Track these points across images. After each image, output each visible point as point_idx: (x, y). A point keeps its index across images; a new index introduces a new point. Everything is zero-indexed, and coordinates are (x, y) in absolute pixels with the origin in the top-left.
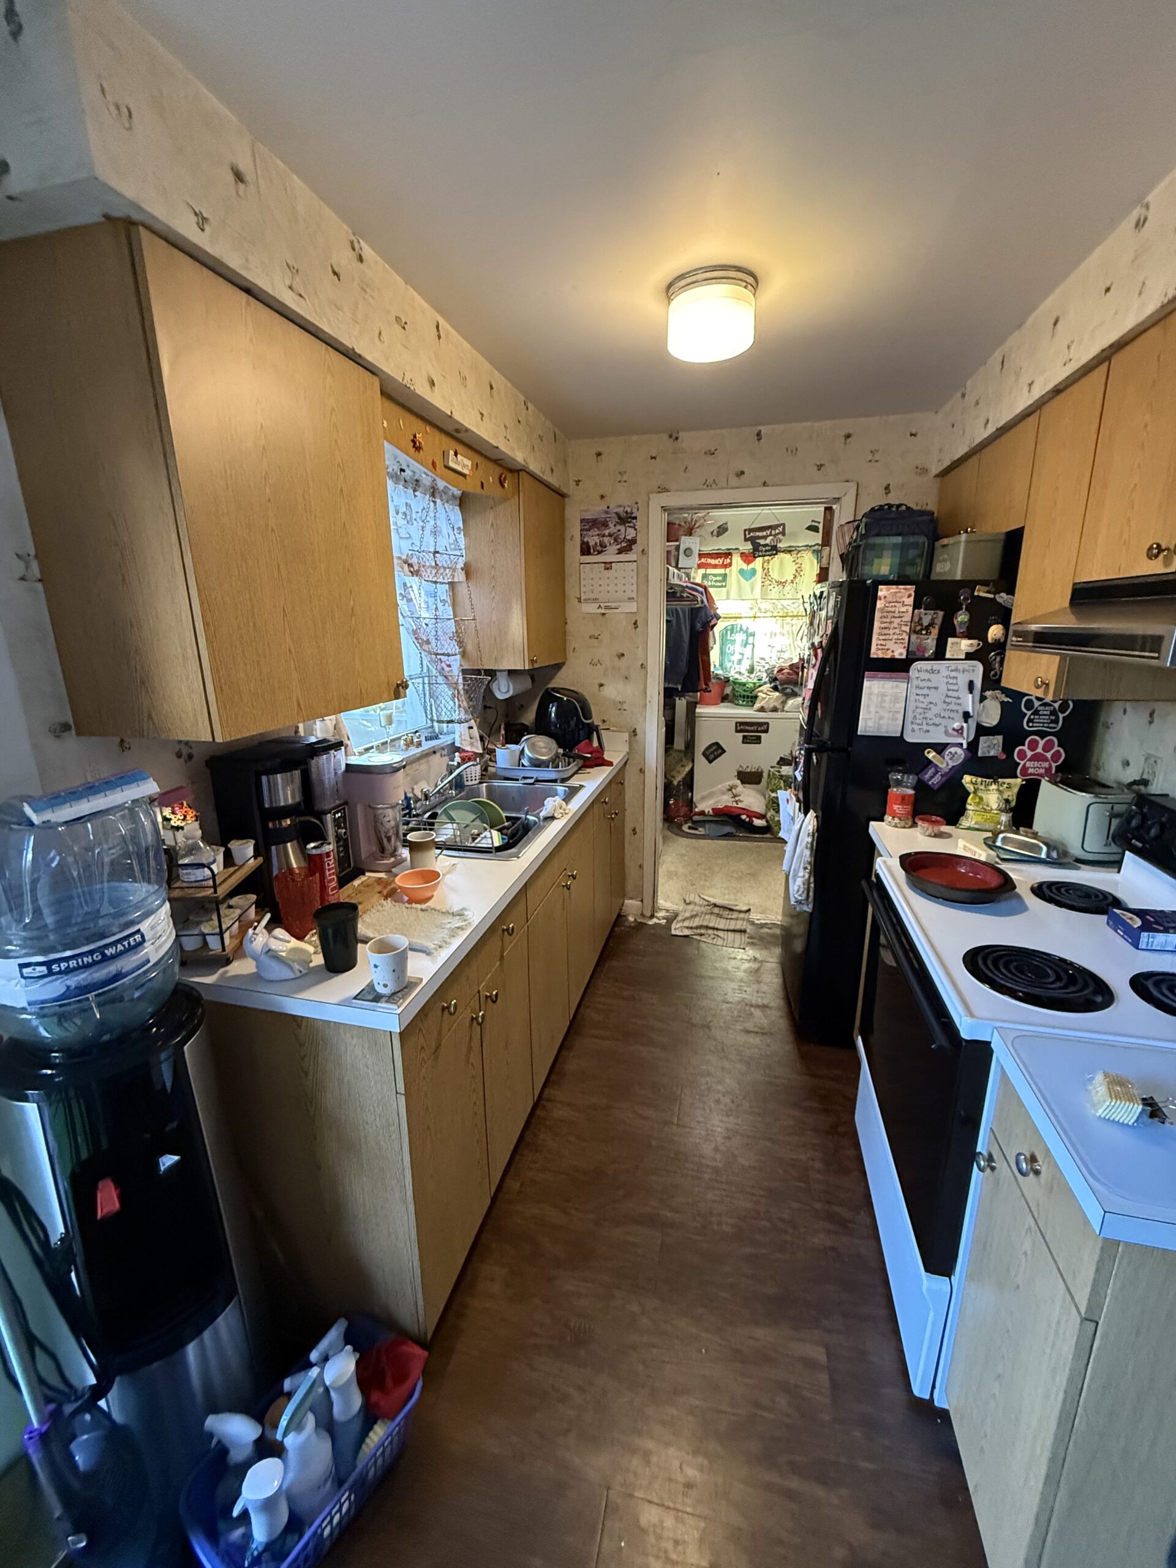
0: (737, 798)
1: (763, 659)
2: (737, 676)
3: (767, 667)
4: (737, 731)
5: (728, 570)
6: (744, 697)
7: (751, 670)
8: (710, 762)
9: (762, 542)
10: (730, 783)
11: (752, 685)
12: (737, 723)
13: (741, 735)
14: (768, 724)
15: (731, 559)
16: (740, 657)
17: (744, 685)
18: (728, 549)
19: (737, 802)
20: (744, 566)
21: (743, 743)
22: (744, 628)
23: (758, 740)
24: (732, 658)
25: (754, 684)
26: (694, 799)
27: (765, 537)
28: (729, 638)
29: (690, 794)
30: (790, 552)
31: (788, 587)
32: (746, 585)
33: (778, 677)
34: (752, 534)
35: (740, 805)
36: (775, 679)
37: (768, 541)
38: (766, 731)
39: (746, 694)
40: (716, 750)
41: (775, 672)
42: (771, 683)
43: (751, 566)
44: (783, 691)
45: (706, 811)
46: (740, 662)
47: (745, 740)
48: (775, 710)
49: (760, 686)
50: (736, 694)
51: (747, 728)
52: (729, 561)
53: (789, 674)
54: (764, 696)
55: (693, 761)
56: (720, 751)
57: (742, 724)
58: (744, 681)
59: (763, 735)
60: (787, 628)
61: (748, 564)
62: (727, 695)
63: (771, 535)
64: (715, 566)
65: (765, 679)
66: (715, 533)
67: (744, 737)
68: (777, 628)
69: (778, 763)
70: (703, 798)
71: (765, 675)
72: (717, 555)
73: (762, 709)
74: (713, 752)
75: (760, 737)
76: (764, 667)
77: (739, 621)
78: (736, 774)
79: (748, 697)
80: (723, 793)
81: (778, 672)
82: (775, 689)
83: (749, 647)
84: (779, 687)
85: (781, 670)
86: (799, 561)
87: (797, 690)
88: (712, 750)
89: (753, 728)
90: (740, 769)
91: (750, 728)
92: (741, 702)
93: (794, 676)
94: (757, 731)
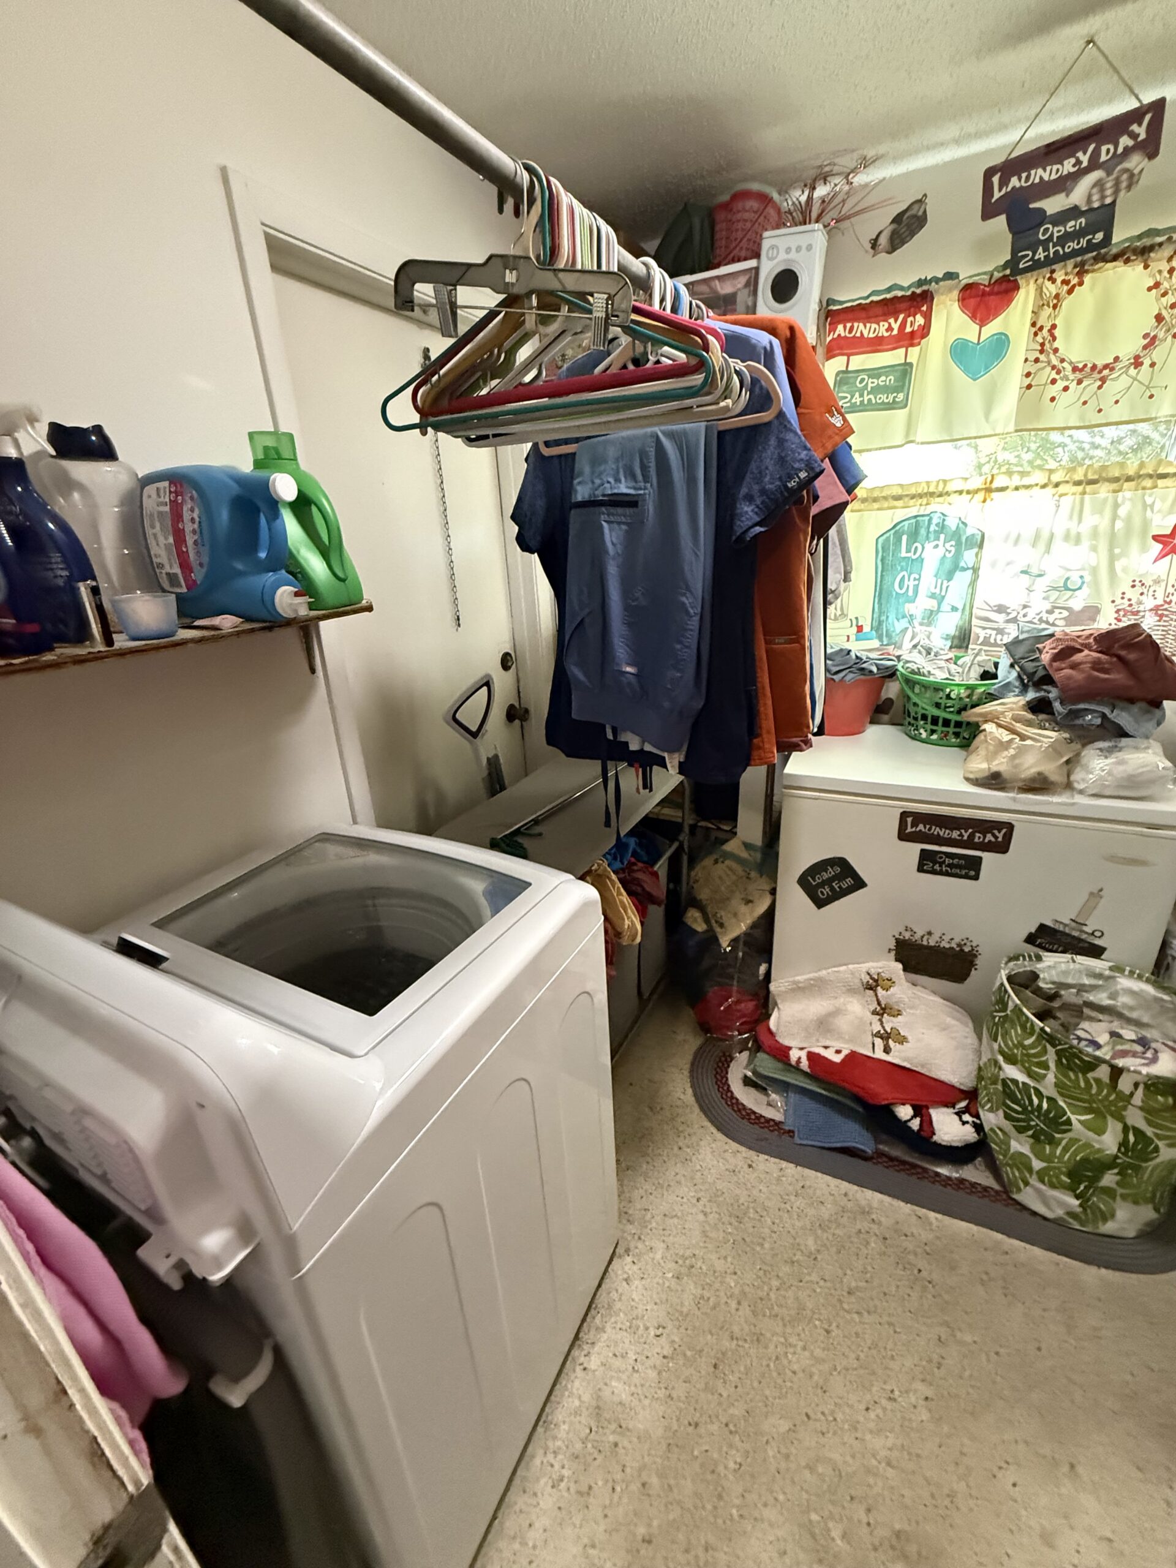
0: (889, 1023)
1: (1001, 609)
2: (918, 661)
3: (1012, 633)
4: (903, 836)
5: (914, 353)
6: (935, 721)
7: (962, 640)
8: (820, 903)
9: (1052, 205)
11: (963, 692)
12: (904, 815)
13: (915, 848)
14: (1010, 827)
15: (928, 317)
16: (933, 604)
17: (937, 688)
18: (921, 283)
19: (885, 1037)
20: (969, 330)
21: (921, 869)
22: (952, 524)
23: (970, 869)
24: (910, 608)
25: (971, 688)
26: (772, 987)
27: (1063, 184)
28: (904, 554)
29: (763, 969)
30: (1147, 253)
31: (1117, 384)
32: (970, 390)
33: (1056, 676)
34: (1014, 182)
36: (1047, 680)
37: (1078, 195)
38: (1002, 847)
39: (942, 714)
40: (839, 877)
41: (1046, 658)
42: (1026, 690)
43: (994, 327)
44: (1070, 723)
45: (794, 1055)
46: (930, 617)
47: (928, 863)
48: (1039, 785)
49: (991, 697)
50: (912, 709)
51: (936, 830)
52: (920, 320)
53: (1096, 665)
54: (1005, 736)
55: (773, 892)
56: (849, 881)
57: (920, 818)
58: (939, 676)
59: (987, 857)
60: (1090, 520)
61: (982, 324)
62: (889, 701)
63: (1094, 164)
64: (876, 345)
65: (1007, 674)
67: (924, 855)
68: (1060, 521)
69: (1030, 939)
70: (800, 990)
71: (1005, 661)
72: (887, 307)
73: (994, 781)
74: (829, 882)
75: (980, 858)
76: (1000, 631)
77: (937, 506)
78: (892, 944)
79: (947, 723)
80: (850, 991)
81: (1057, 657)
82: (1039, 707)
83: (962, 579)
84: (1057, 705)
85: (1066, 653)
87: (1122, 718)
88: (825, 876)
89: (955, 834)
90: (907, 935)
91: (944, 833)
92: (924, 735)
93: (1118, 677)
94: (969, 844)
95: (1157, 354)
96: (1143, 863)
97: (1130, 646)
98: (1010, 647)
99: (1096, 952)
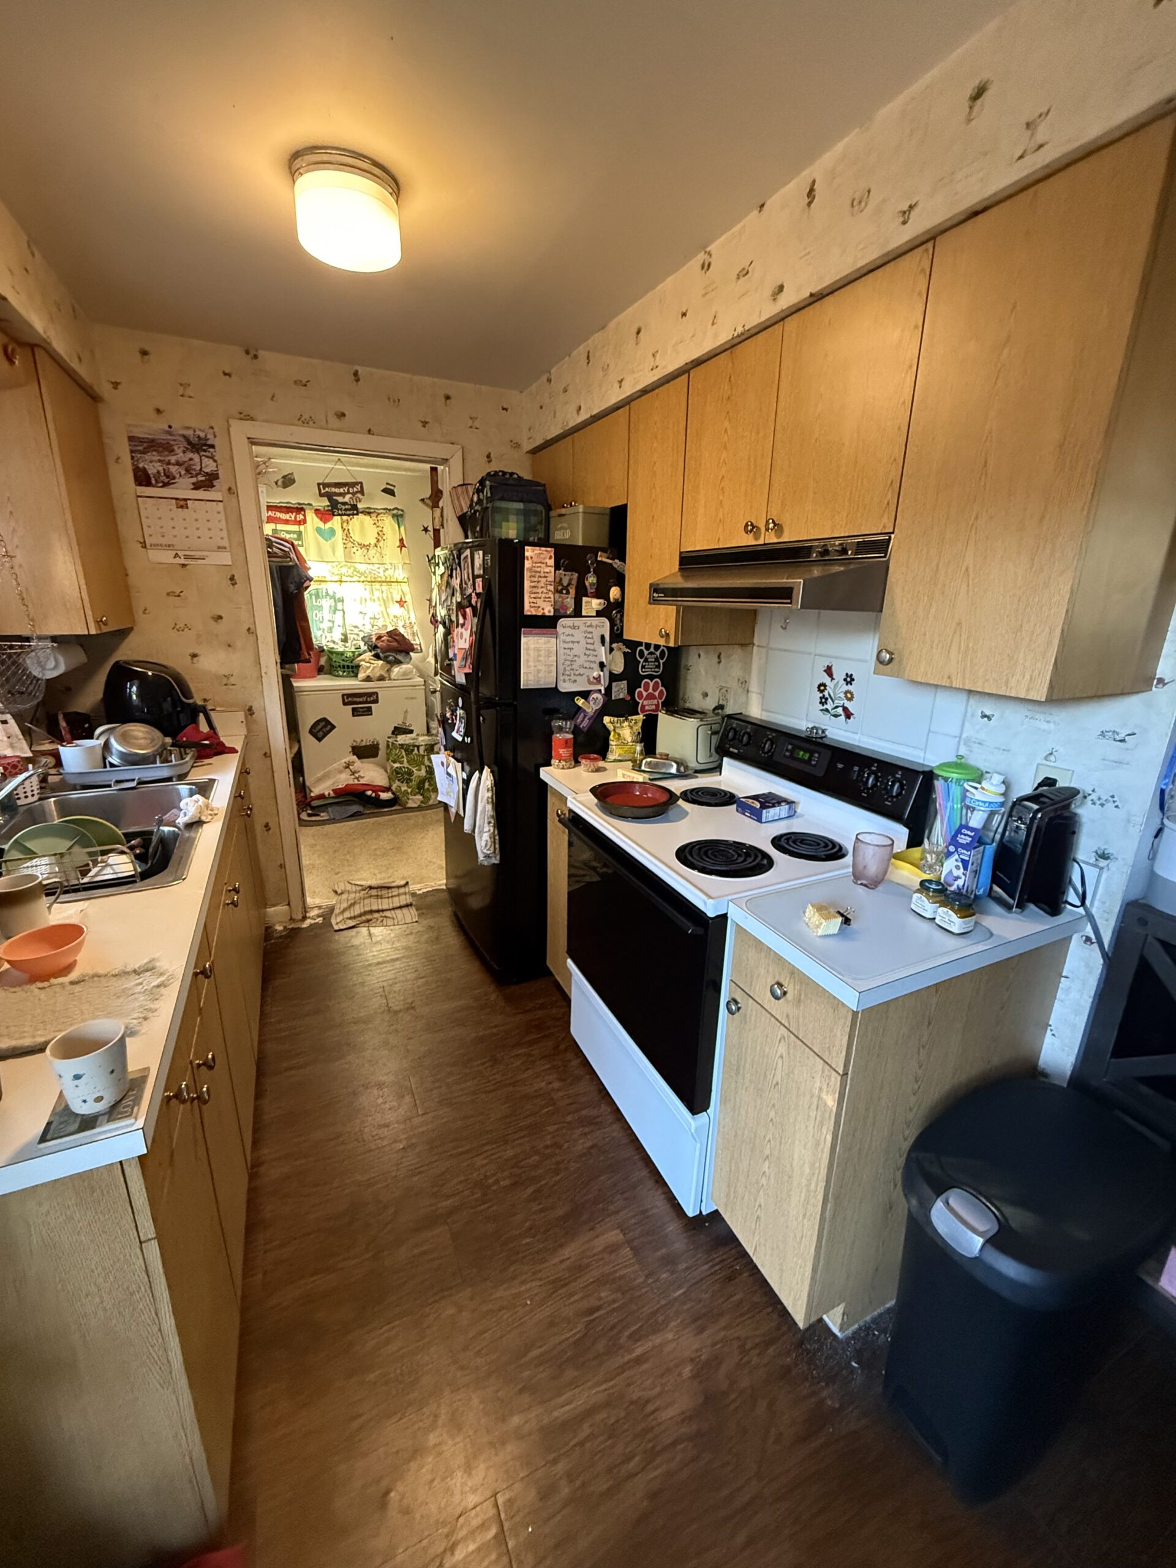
0: (357, 775)
1: (356, 627)
2: (331, 645)
3: (362, 635)
4: (345, 704)
5: (302, 528)
6: (344, 667)
7: (345, 640)
8: (320, 740)
9: (340, 499)
10: (346, 760)
11: (351, 654)
12: (343, 695)
13: (350, 707)
14: (377, 693)
15: (304, 515)
16: (330, 624)
17: (342, 654)
18: (299, 504)
19: (357, 778)
20: (321, 525)
21: (354, 716)
22: (331, 593)
23: (368, 712)
24: (322, 626)
25: (353, 652)
26: (307, 784)
27: (343, 495)
28: (314, 603)
29: (301, 779)
30: (369, 513)
31: (372, 551)
32: (326, 545)
33: (379, 645)
34: (327, 489)
35: (362, 781)
36: (375, 647)
37: (347, 498)
38: (376, 701)
39: (346, 664)
40: (325, 726)
41: (374, 640)
42: (370, 651)
43: (329, 525)
44: (385, 659)
45: (326, 793)
46: (330, 629)
47: (355, 713)
48: (381, 678)
49: (360, 655)
50: (334, 664)
51: (355, 699)
52: (302, 517)
53: (388, 641)
54: (368, 665)
55: (299, 742)
56: (329, 727)
57: (349, 695)
58: (340, 650)
59: (373, 705)
60: (377, 594)
61: (325, 523)
62: (322, 666)
63: (349, 493)
64: (287, 522)
65: (364, 647)
66: (280, 483)
67: (354, 710)
68: (367, 595)
69: (393, 733)
70: (320, 780)
71: (362, 644)
72: (288, 509)
73: (368, 679)
74: (321, 730)
75: (371, 707)
76: (358, 635)
77: (322, 585)
78: (350, 749)
79: (348, 667)
80: (341, 772)
81: (377, 639)
82: (377, 656)
83: (339, 614)
84: (381, 655)
85: (379, 638)
86: (380, 523)
87: (400, 657)
88: (320, 727)
89: (361, 700)
90: (355, 744)
91: (358, 700)
92: (341, 673)
93: (395, 644)
94: (366, 702)
95: (381, 544)
96: (414, 698)
97: (396, 635)
98: (363, 639)
99: (411, 732)
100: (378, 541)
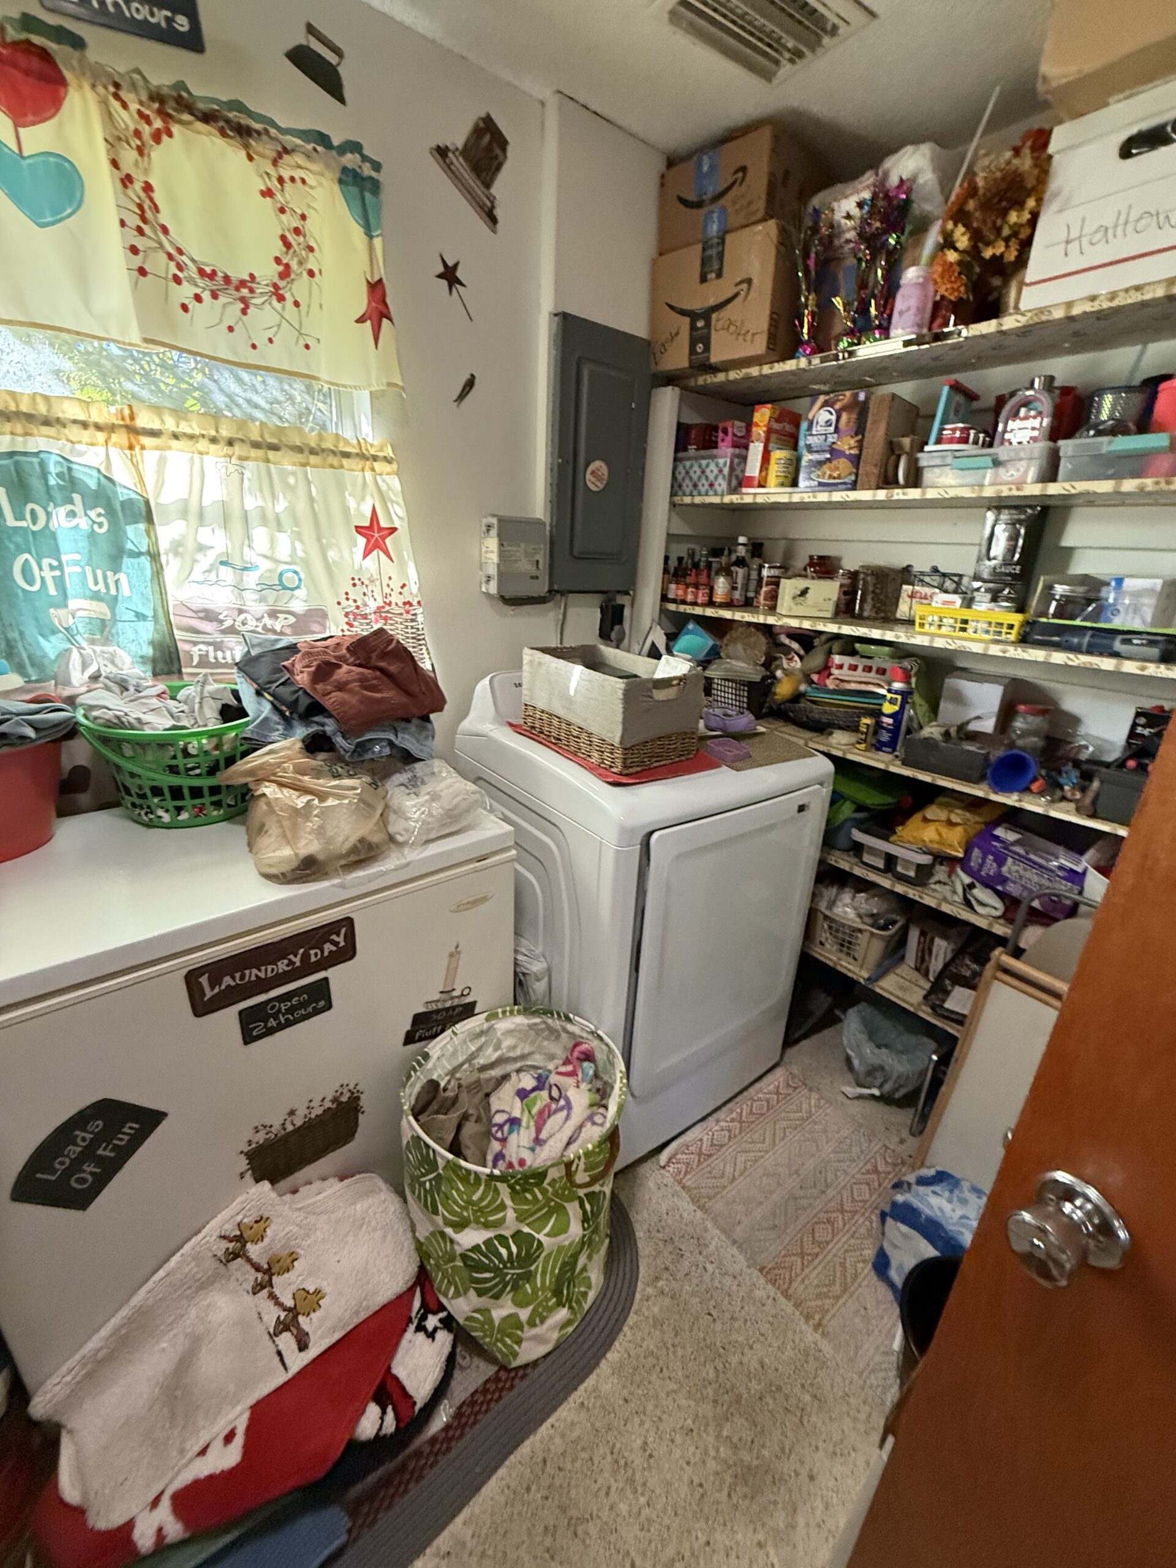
0: (285, 1287)
2: (114, 704)
6: (176, 793)
11: (205, 744)
12: (192, 978)
13: (228, 1019)
16: (101, 609)
17: (162, 743)
19: (293, 1321)
21: (248, 1039)
22: (86, 476)
23: (317, 1001)
24: (61, 617)
25: (217, 736)
30: (243, 133)
31: (263, 315)
36: (316, 709)
39: (184, 781)
41: (302, 679)
42: (291, 727)
43: (41, 136)
44: (361, 762)
46: (103, 630)
47: (255, 1025)
48: (363, 854)
49: (251, 746)
50: (130, 782)
54: (297, 800)
58: (158, 724)
59: (336, 975)
60: (286, 494)
65: (257, 708)
68: (246, 495)
69: (409, 1039)
70: (104, 1363)
71: (246, 688)
73: (308, 869)
76: (219, 646)
77: (39, 441)
78: (243, 1164)
79: (196, 792)
80: (204, 1285)
82: (320, 752)
84: (339, 740)
85: (324, 671)
86: (290, 195)
87: (407, 741)
92: (166, 818)
93: (389, 694)
95: (299, 288)
96: (484, 899)
97: (384, 655)
98: (246, 666)
99: (468, 1011)
100: (286, 273)
